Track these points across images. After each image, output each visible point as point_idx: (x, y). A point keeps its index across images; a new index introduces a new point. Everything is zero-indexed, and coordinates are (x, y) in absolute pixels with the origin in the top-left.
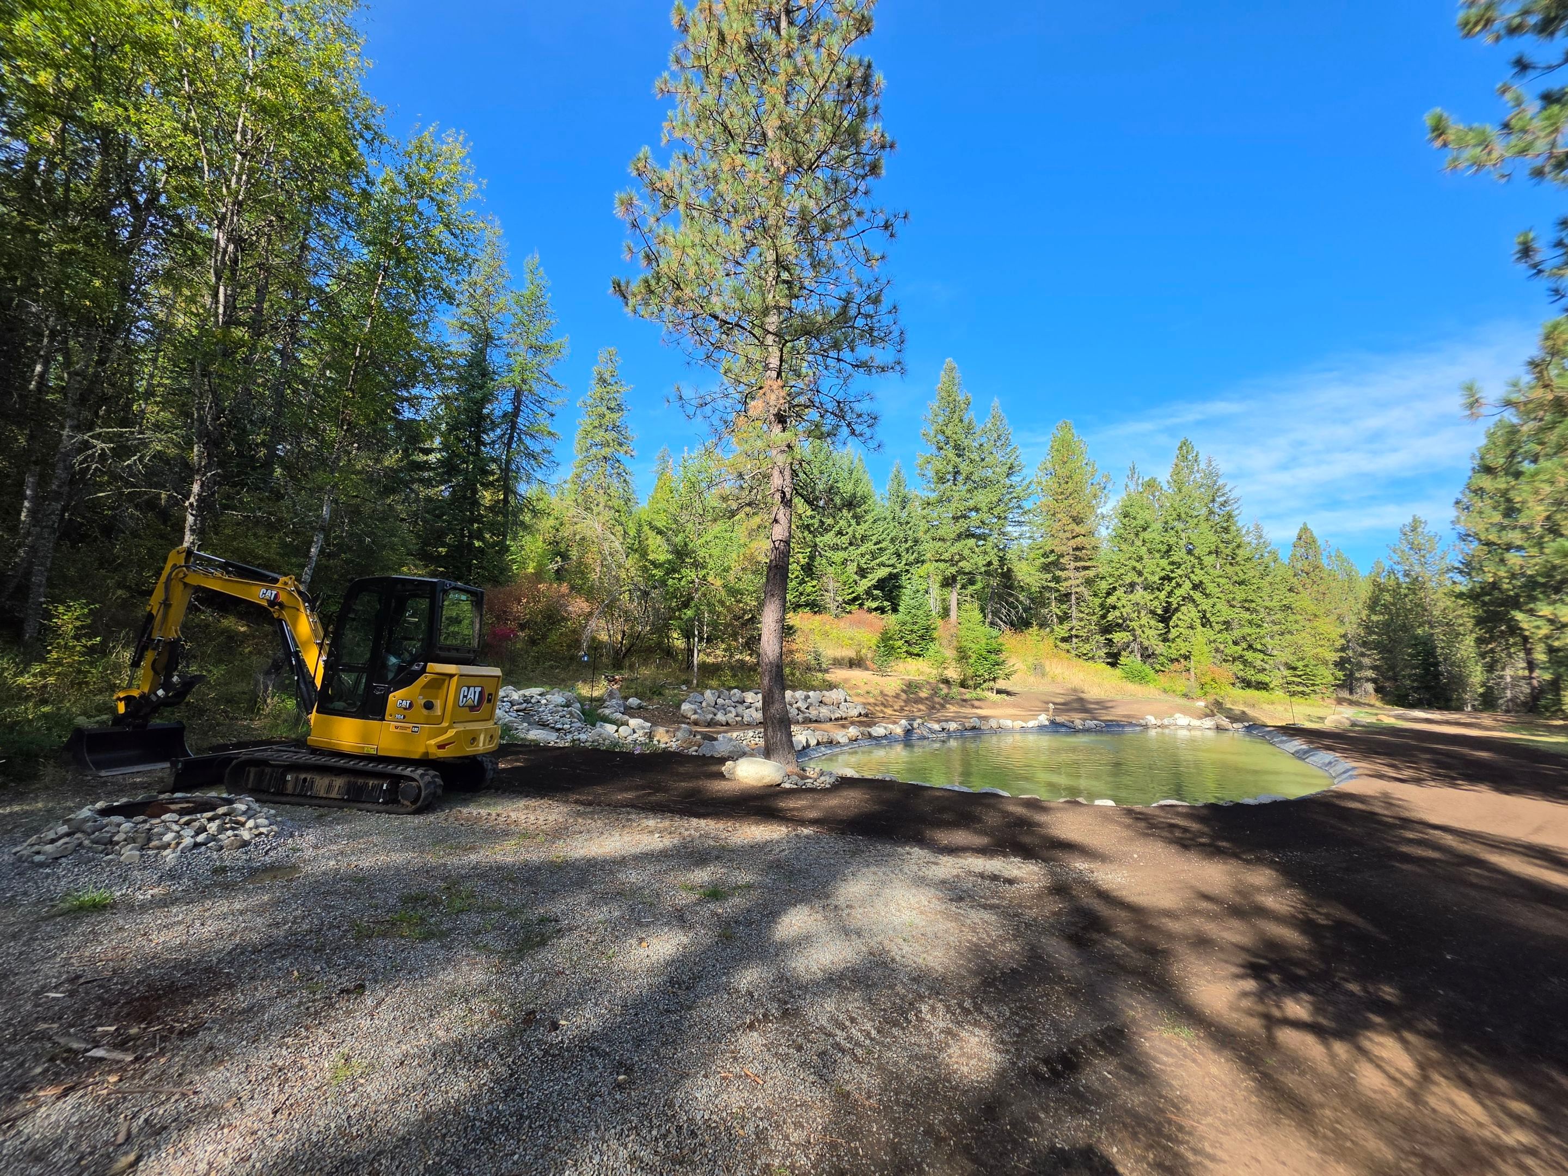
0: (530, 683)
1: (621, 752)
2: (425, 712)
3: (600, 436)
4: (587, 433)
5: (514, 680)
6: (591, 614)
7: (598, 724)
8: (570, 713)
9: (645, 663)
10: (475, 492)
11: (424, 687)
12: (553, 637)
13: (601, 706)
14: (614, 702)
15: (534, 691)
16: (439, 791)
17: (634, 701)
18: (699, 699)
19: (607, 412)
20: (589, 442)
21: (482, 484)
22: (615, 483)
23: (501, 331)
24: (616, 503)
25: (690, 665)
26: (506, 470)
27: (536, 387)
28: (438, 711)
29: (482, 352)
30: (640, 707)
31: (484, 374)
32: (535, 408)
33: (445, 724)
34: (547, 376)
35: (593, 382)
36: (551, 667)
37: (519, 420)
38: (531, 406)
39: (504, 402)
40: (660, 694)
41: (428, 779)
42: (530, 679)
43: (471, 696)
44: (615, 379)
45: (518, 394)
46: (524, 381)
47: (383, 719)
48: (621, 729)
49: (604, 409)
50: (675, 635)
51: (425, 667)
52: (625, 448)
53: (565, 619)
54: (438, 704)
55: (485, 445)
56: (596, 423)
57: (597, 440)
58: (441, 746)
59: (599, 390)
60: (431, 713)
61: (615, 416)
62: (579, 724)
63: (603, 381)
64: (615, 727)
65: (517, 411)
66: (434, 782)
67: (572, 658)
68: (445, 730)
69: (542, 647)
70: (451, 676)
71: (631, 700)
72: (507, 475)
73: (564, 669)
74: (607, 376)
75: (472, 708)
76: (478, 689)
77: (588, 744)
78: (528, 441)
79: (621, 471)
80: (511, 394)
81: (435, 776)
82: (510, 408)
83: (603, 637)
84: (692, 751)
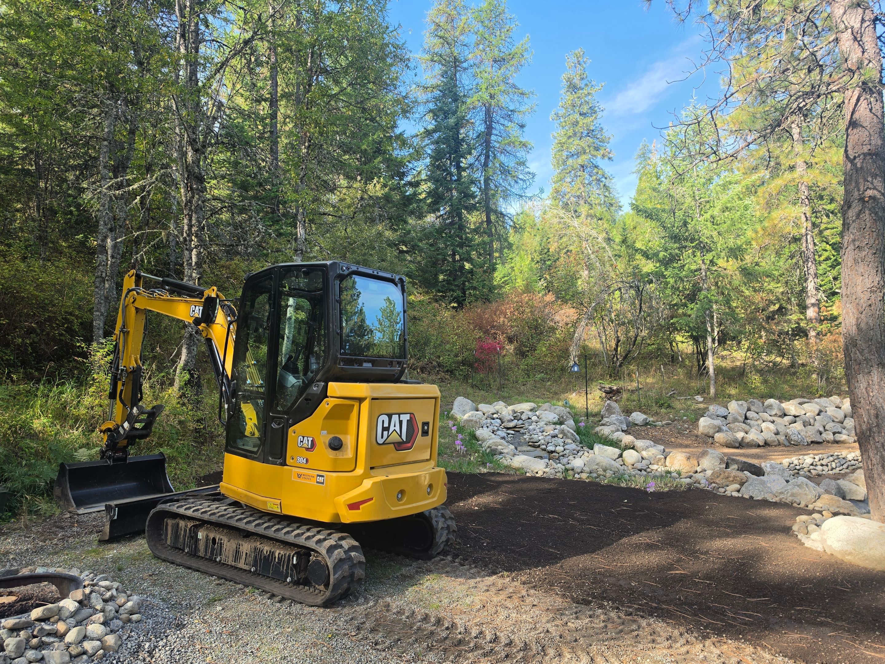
0: (522, 397)
1: (629, 489)
2: (331, 454)
3: (576, 144)
4: (562, 144)
5: (506, 394)
6: (579, 320)
7: (597, 447)
8: (562, 432)
9: (647, 370)
10: (460, 215)
11: (326, 418)
12: (542, 349)
13: (599, 423)
14: (613, 417)
15: (525, 407)
16: (360, 572)
17: (638, 417)
18: (722, 411)
19: (579, 118)
20: (565, 154)
21: (466, 208)
22: (595, 190)
23: (467, 52)
24: (598, 210)
25: (702, 371)
26: (486, 190)
27: (504, 100)
28: (349, 453)
29: (453, 78)
30: (646, 424)
31: (456, 99)
32: (506, 123)
33: (360, 471)
34: (514, 86)
35: (563, 91)
36: (542, 380)
37: (493, 138)
38: (502, 121)
39: (477, 124)
40: (669, 406)
41: (338, 553)
42: (520, 394)
43: (395, 426)
44: (584, 82)
45: (488, 113)
46: (492, 97)
47: (284, 464)
48: (626, 454)
49: (577, 116)
50: (679, 338)
51: (326, 388)
52: (602, 152)
53: (553, 330)
54: (349, 440)
55: (464, 170)
56: (570, 133)
57: (573, 149)
58: (354, 506)
59: (569, 97)
60: (339, 454)
61: (588, 120)
62: (573, 446)
63: (573, 88)
64: (617, 451)
65: (489, 128)
66: (350, 558)
67: (563, 369)
68: (359, 481)
69: (530, 360)
70: (361, 400)
71: (634, 414)
72: (486, 194)
73: (555, 381)
74: (576, 81)
75: (399, 446)
76: (405, 418)
77: (584, 476)
78: (502, 158)
79: (599, 176)
80: (482, 115)
81: (352, 548)
82: (482, 128)
83: (595, 344)
84: (731, 490)
